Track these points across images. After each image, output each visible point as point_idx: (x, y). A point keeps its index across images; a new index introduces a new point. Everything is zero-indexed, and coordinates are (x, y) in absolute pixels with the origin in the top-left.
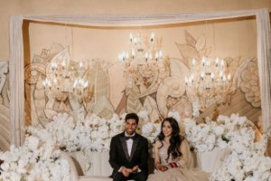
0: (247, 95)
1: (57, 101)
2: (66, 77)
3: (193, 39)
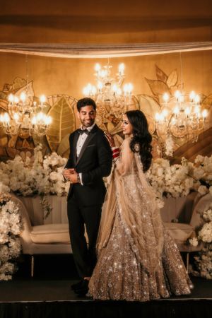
1: (20, 139)
2: (26, 113)
3: (164, 74)
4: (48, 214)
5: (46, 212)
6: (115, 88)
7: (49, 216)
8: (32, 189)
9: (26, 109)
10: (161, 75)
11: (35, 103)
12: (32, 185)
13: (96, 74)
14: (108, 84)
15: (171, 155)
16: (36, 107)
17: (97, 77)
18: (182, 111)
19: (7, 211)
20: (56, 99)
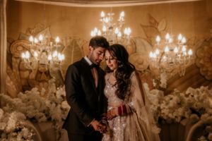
0: (201, 70)
1: (39, 72)
2: (44, 51)
3: (156, 21)
4: (60, 137)
5: (58, 136)
6: (117, 31)
7: (61, 139)
8: (46, 115)
9: (43, 48)
10: (153, 21)
11: (51, 43)
12: (46, 113)
13: (101, 20)
14: (111, 28)
15: (165, 87)
16: (52, 47)
17: (102, 23)
18: (172, 50)
19: (23, 138)
20: (68, 41)
